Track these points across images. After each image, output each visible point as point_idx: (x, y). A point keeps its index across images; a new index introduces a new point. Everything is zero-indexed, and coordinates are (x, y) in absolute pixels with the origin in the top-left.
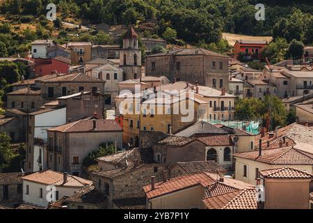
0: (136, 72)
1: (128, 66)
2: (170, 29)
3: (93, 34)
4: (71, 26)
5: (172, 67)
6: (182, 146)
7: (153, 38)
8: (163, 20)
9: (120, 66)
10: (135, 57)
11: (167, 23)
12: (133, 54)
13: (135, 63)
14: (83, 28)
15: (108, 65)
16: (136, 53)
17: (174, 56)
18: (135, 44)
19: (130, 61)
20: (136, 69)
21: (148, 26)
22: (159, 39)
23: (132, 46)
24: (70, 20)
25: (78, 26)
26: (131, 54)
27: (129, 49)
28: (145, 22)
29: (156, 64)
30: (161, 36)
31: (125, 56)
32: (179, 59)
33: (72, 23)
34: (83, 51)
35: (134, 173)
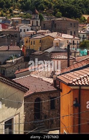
0: (37, 29)
1: (34, 26)
2: (59, 12)
3: (25, 15)
4: (17, 12)
5: (52, 26)
6: (41, 55)
7: (51, 16)
8: (56, 8)
9: (31, 26)
10: (37, 22)
11: (58, 10)
12: (36, 21)
13: (37, 25)
14: (22, 13)
15: (25, 26)
16: (38, 20)
17: (53, 21)
18: (37, 17)
19: (35, 24)
20: (37, 27)
21: (50, 11)
22: (54, 17)
23: (36, 17)
24: (16, 10)
25: (19, 12)
26: (35, 21)
27: (34, 19)
28: (48, 9)
29: (45, 25)
30: (54, 15)
31: (33, 22)
32: (55, 22)
33: (17, 11)
34: (18, 21)
35: (16, 66)
